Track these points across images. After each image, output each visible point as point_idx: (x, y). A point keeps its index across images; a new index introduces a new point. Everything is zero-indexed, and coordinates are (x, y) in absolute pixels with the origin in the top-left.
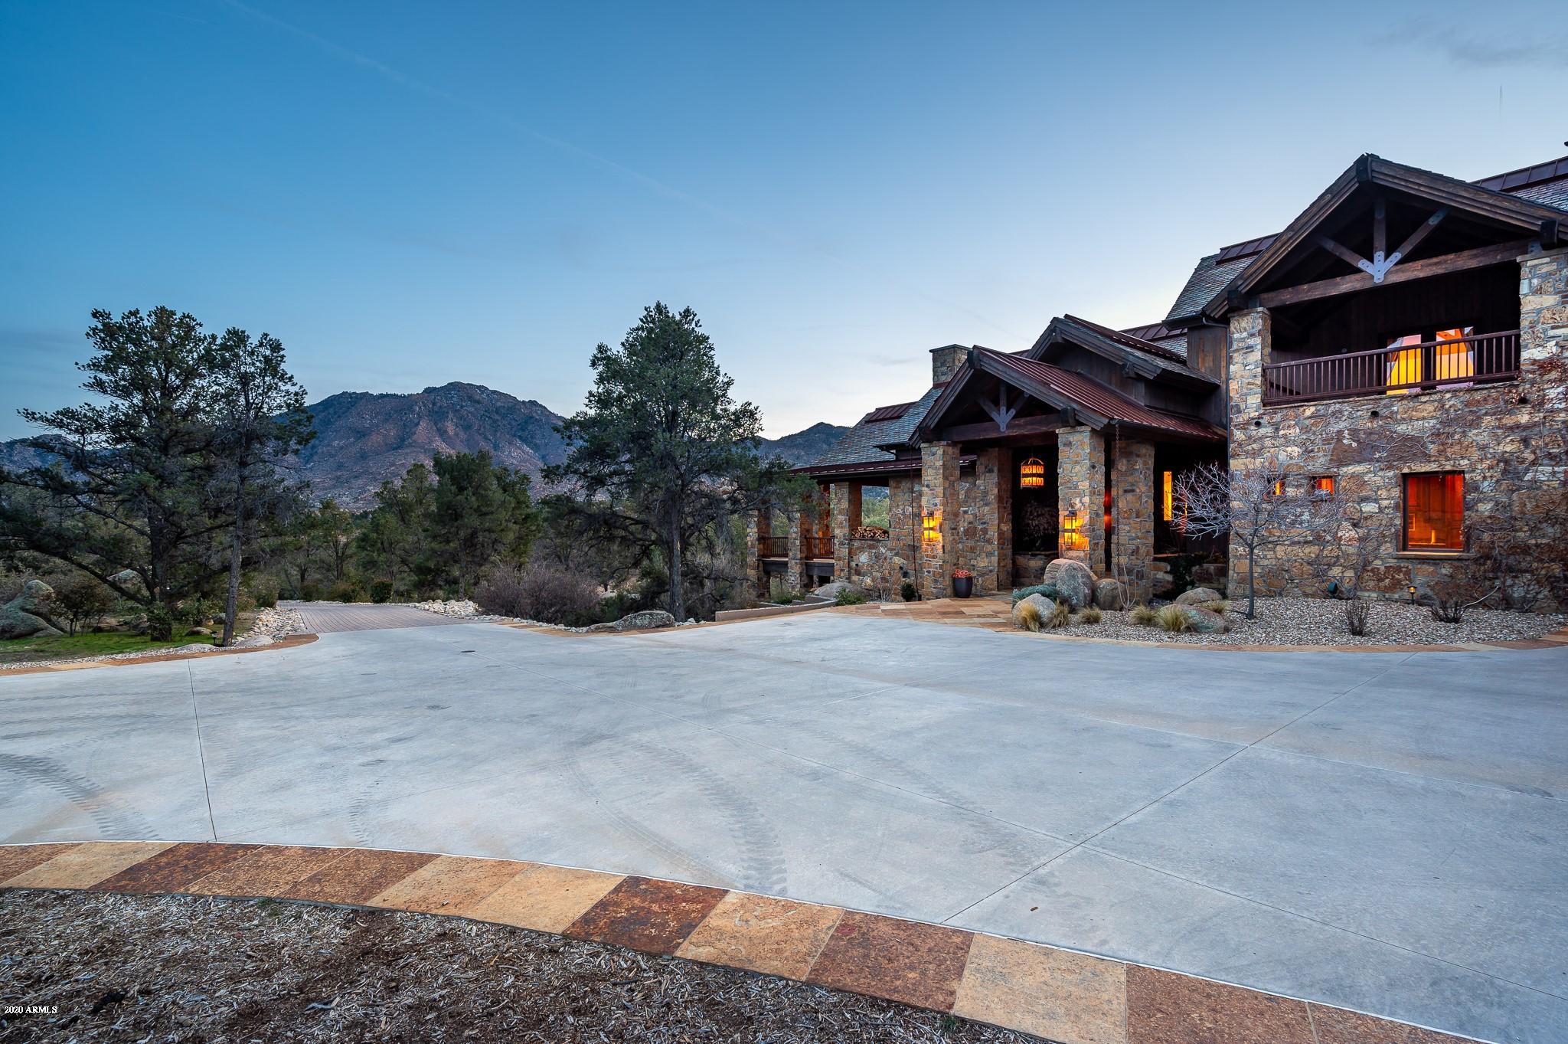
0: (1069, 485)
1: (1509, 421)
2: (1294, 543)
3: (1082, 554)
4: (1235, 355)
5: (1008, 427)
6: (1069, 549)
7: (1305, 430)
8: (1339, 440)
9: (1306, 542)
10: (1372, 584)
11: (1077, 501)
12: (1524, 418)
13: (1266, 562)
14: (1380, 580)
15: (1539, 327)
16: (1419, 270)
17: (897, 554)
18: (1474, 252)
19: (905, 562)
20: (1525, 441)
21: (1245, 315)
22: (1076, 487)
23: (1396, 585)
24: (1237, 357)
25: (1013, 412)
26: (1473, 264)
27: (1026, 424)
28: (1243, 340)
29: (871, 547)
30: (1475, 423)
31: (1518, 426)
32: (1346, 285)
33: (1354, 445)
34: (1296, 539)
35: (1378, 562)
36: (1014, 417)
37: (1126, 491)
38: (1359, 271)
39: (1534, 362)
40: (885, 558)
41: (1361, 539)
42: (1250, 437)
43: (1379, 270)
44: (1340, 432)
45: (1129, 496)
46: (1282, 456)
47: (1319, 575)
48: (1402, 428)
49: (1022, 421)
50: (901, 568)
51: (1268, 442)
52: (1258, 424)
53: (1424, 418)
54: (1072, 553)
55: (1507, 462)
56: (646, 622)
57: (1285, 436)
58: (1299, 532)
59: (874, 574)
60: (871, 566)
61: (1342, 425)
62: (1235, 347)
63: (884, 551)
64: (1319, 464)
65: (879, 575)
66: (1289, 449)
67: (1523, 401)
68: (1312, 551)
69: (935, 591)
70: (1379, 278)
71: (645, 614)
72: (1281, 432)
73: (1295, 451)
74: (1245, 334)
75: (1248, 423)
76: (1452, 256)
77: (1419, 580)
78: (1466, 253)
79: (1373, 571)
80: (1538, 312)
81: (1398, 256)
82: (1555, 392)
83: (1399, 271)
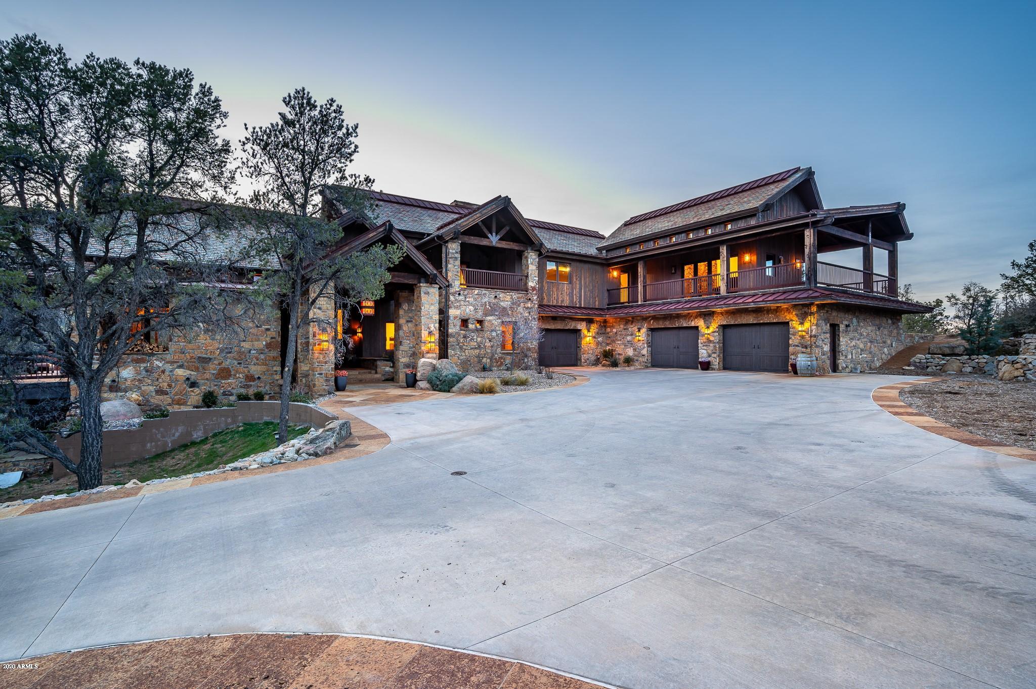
0: (428, 316)
1: (526, 306)
2: (471, 349)
3: (434, 355)
4: (450, 260)
6: (428, 353)
7: (475, 300)
8: (486, 305)
9: (475, 348)
10: (495, 364)
11: (432, 325)
12: (529, 305)
13: (462, 358)
14: (497, 362)
15: (532, 276)
16: (504, 245)
17: (181, 367)
18: (518, 244)
19: (193, 373)
20: (529, 313)
21: (454, 242)
22: (431, 318)
23: (502, 363)
24: (451, 261)
26: (516, 248)
28: (453, 253)
29: (138, 361)
30: (519, 305)
31: (528, 308)
32: (484, 242)
33: (490, 308)
34: (472, 347)
35: (496, 355)
37: (408, 321)
38: (488, 238)
39: (531, 287)
40: (163, 372)
41: (492, 347)
42: (456, 300)
43: (494, 240)
44: (486, 302)
45: (410, 324)
46: (468, 310)
47: (480, 362)
48: (502, 304)
50: (188, 379)
51: (462, 303)
52: (459, 294)
53: (508, 301)
54: (429, 355)
55: (526, 319)
57: (468, 301)
58: (474, 344)
59: (143, 388)
60: (139, 380)
61: (486, 300)
62: (450, 256)
63: (160, 365)
64: (479, 316)
65: (152, 388)
66: (470, 307)
67: (529, 299)
68: (477, 351)
69: (327, 388)
70: (494, 244)
72: (467, 299)
73: (472, 308)
74: (454, 251)
75: (455, 293)
76: (512, 243)
77: (507, 361)
78: (515, 244)
79: (495, 359)
80: (532, 270)
81: (499, 237)
82: (535, 298)
83: (499, 243)
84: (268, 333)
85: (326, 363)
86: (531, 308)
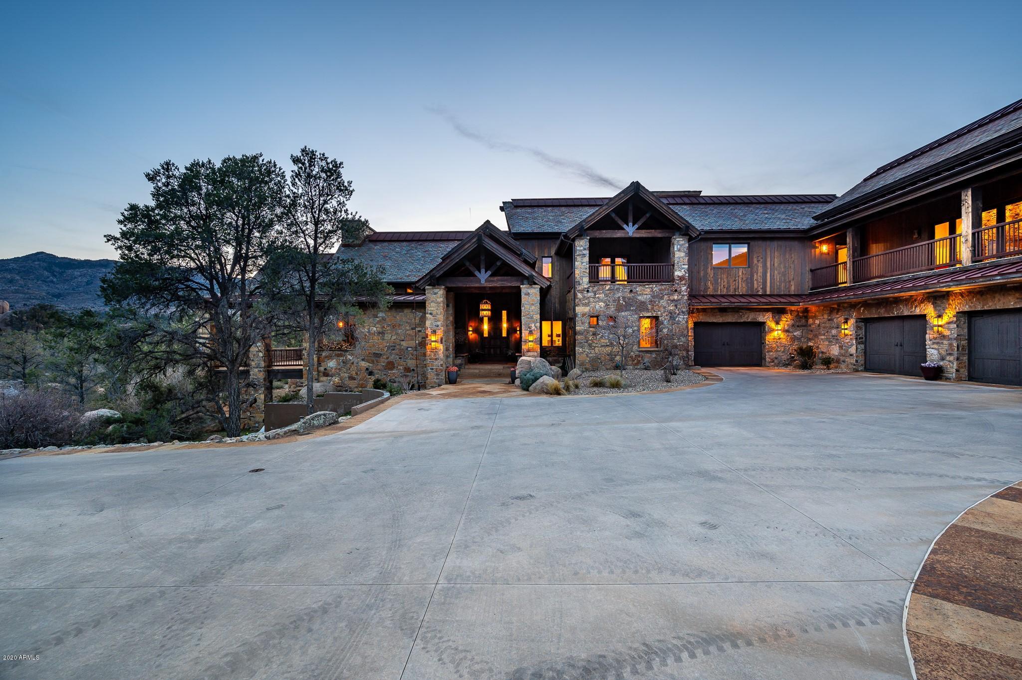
0: (528, 316)
1: (671, 298)
2: (602, 346)
3: (536, 354)
4: (578, 257)
5: (486, 281)
6: (529, 351)
7: (606, 295)
8: (619, 300)
9: (607, 346)
10: (630, 362)
11: (533, 325)
12: (676, 297)
13: (591, 355)
14: (633, 361)
15: (680, 264)
16: (643, 234)
17: (363, 360)
18: (660, 231)
19: (370, 365)
20: (676, 306)
21: (583, 239)
22: (532, 318)
23: (639, 362)
24: (579, 258)
25: (489, 273)
26: (659, 235)
27: (498, 280)
28: (581, 251)
29: (339, 356)
30: (662, 298)
31: (674, 300)
32: (619, 234)
33: (624, 303)
34: (603, 344)
35: (632, 353)
36: (491, 276)
38: (623, 229)
39: (679, 276)
40: (353, 363)
41: (627, 344)
42: (584, 297)
43: (631, 230)
44: (619, 297)
46: (597, 307)
47: (612, 360)
48: (639, 298)
49: (496, 278)
50: (367, 369)
51: (592, 300)
52: (588, 291)
53: (647, 294)
54: (530, 354)
55: (671, 313)
56: (321, 422)
57: (598, 298)
58: (605, 341)
59: (342, 375)
60: (339, 369)
61: (620, 295)
62: (578, 254)
63: (351, 358)
64: (612, 311)
65: (346, 375)
66: (600, 304)
67: (676, 291)
68: (609, 349)
69: (437, 381)
70: (631, 234)
71: (320, 415)
72: (597, 296)
73: (602, 304)
74: (582, 248)
75: (583, 290)
76: (653, 231)
77: (646, 360)
78: (658, 231)
79: (631, 357)
80: (679, 258)
81: (636, 226)
82: (684, 288)
83: (636, 232)
84: (420, 333)
85: (436, 359)
86: (679, 300)
